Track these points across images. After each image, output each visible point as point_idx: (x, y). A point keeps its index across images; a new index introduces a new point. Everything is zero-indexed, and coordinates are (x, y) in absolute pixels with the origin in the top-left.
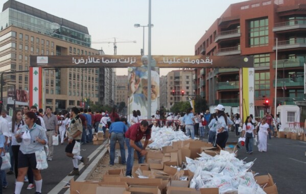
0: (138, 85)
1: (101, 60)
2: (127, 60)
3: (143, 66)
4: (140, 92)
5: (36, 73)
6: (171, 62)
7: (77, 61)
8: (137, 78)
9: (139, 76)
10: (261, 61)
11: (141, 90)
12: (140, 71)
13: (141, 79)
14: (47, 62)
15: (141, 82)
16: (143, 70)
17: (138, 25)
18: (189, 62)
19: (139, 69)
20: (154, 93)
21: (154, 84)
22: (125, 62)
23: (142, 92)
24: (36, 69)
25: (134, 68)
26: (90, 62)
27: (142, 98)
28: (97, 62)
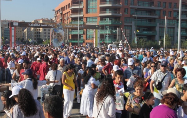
0: (55, 35)
1: (40, 25)
2: (51, 25)
3: (57, 28)
4: (56, 38)
5: (13, 29)
6: (68, 26)
7: (31, 25)
8: (55, 32)
9: (56, 32)
10: (93, 21)
11: (56, 37)
12: (56, 30)
13: (56, 33)
14: (18, 25)
15: (56, 34)
16: (57, 29)
17: (54, 10)
18: (75, 27)
19: (56, 29)
20: (62, 38)
21: (62, 35)
22: (50, 26)
23: (57, 38)
24: (13, 28)
25: (54, 28)
26: (36, 25)
27: (57, 41)
28: (39, 25)
